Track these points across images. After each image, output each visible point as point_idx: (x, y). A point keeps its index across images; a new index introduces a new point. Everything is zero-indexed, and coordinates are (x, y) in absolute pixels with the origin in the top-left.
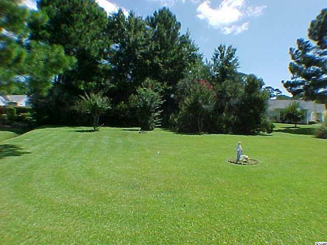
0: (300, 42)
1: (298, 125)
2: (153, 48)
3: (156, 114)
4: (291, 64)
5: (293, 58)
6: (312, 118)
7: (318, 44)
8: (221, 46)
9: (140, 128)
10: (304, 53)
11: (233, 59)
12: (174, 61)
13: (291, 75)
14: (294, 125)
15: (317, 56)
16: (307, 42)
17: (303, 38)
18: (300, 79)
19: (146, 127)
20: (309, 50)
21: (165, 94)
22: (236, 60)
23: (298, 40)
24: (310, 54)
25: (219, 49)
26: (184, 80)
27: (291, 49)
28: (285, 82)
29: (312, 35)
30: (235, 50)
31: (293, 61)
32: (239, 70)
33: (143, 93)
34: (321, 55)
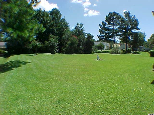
0: (103, 22)
1: (102, 51)
2: (52, 23)
3: (57, 48)
4: (100, 30)
5: (100, 28)
6: (106, 48)
7: (108, 23)
8: (78, 23)
9: (51, 53)
10: (104, 26)
11: (82, 28)
12: (60, 28)
13: (100, 33)
14: (101, 51)
15: (108, 27)
16: (105, 23)
17: (103, 21)
18: (103, 35)
19: (53, 53)
20: (106, 25)
21: (59, 40)
22: (83, 28)
23: (102, 22)
24: (106, 26)
25: (77, 24)
26: (65, 35)
27: (100, 25)
28: (98, 36)
29: (107, 20)
30: (83, 25)
31: (100, 29)
32: (84, 32)
33: (52, 40)
34: (109, 27)
